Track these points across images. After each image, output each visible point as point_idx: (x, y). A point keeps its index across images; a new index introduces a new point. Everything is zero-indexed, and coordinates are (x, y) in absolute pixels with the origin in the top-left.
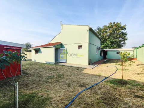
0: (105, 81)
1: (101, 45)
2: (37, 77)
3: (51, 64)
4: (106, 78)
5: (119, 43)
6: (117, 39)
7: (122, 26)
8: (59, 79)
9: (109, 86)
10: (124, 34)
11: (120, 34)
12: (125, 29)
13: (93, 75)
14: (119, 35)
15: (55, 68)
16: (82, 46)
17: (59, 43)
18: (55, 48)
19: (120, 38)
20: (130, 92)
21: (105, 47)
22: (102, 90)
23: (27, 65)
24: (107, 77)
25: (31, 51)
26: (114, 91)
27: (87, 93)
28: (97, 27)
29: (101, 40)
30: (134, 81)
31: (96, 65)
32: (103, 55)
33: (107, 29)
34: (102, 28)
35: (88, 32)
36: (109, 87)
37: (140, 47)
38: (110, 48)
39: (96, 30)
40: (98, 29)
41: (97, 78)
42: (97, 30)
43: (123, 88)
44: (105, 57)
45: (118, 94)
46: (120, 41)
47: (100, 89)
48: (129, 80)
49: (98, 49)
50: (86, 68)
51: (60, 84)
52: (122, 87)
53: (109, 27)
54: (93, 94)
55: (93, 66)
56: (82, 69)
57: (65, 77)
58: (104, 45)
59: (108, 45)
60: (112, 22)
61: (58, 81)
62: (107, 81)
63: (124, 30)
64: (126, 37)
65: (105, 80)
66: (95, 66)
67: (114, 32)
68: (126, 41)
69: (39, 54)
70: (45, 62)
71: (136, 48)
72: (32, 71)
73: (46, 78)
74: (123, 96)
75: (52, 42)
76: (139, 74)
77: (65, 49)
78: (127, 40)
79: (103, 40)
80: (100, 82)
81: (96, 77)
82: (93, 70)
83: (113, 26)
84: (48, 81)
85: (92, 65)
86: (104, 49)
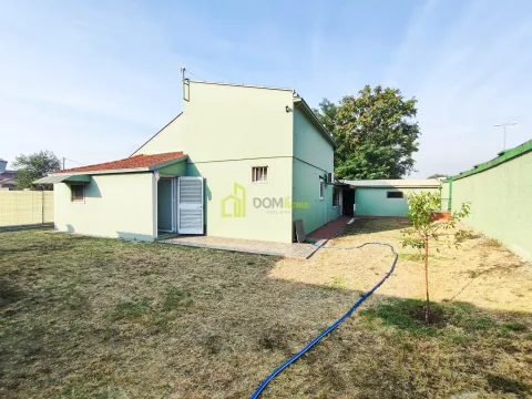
0: (361, 314)
1: (336, 165)
2: (62, 309)
3: (142, 244)
4: (364, 297)
5: (393, 160)
6: (388, 147)
7: (404, 100)
8: (171, 313)
9: (383, 335)
10: (411, 131)
11: (398, 128)
12: (414, 112)
13: (314, 286)
14: (394, 132)
15: (156, 259)
16: (266, 169)
17: (175, 154)
18: (157, 176)
19: (394, 142)
20: (465, 359)
21: (347, 174)
22: (356, 359)
23: (26, 250)
24: (366, 291)
25: (50, 187)
26: (405, 360)
27: (293, 385)
28: (321, 101)
29: (335, 148)
30: (467, 307)
31: (320, 243)
32: (341, 201)
33: (355, 111)
34: (337, 105)
35: (291, 114)
36: (380, 344)
37: (462, 176)
38: (364, 178)
39: (316, 111)
40: (325, 108)
41: (330, 300)
42: (321, 113)
43: (434, 341)
44: (348, 210)
45: (423, 375)
46: (397, 155)
47: (347, 354)
48: (445, 300)
49: (326, 179)
50: (282, 258)
51: (174, 340)
52: (430, 334)
53: (362, 105)
54: (322, 383)
55: (308, 248)
56: (268, 260)
57: (198, 303)
58: (345, 167)
59: (359, 166)
60: (373, 87)
61: (160, 328)
62: (371, 312)
63: (409, 115)
64: (416, 141)
65: (361, 308)
66: (315, 248)
67: (379, 121)
68: (414, 155)
69: (89, 201)
70: (116, 236)
71: (450, 179)
72: (45, 281)
73: (105, 317)
74: (443, 382)
75: (148, 151)
76: (473, 275)
77: (201, 179)
78: (416, 150)
79: (342, 147)
80: (342, 320)
81: (326, 296)
82: (313, 262)
83: (373, 100)
84: (116, 332)
85: (305, 242)
86: (347, 182)
